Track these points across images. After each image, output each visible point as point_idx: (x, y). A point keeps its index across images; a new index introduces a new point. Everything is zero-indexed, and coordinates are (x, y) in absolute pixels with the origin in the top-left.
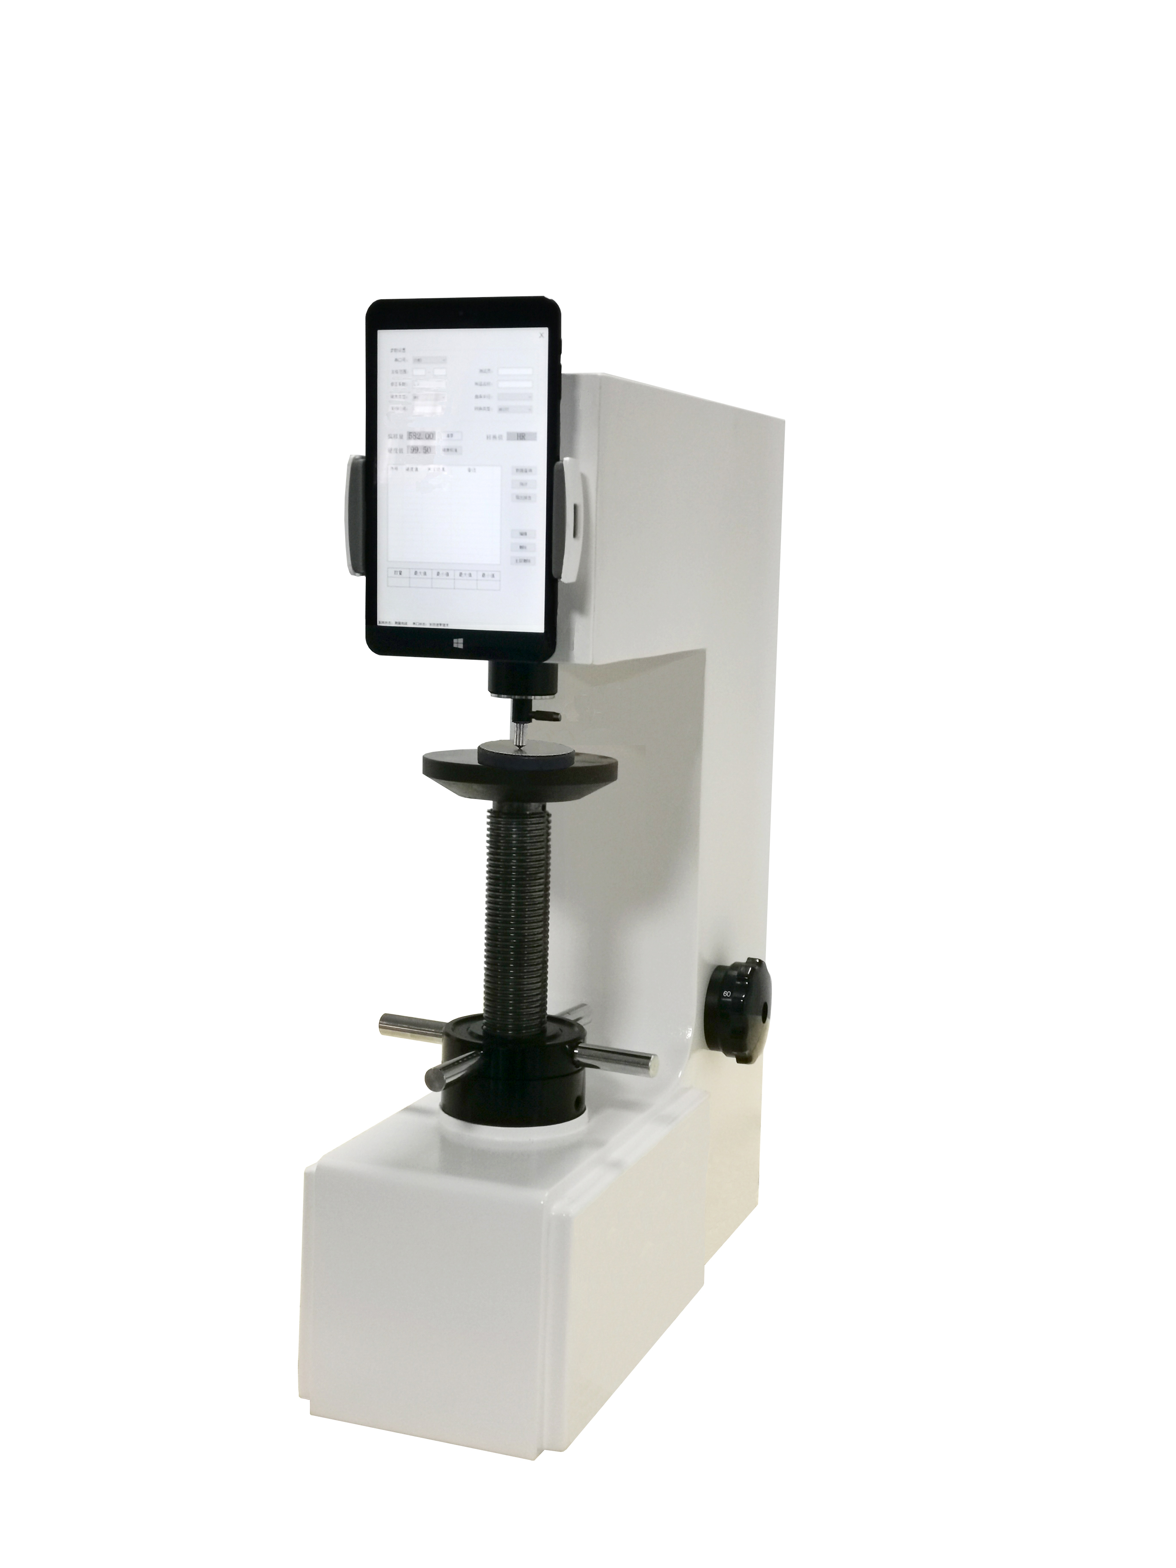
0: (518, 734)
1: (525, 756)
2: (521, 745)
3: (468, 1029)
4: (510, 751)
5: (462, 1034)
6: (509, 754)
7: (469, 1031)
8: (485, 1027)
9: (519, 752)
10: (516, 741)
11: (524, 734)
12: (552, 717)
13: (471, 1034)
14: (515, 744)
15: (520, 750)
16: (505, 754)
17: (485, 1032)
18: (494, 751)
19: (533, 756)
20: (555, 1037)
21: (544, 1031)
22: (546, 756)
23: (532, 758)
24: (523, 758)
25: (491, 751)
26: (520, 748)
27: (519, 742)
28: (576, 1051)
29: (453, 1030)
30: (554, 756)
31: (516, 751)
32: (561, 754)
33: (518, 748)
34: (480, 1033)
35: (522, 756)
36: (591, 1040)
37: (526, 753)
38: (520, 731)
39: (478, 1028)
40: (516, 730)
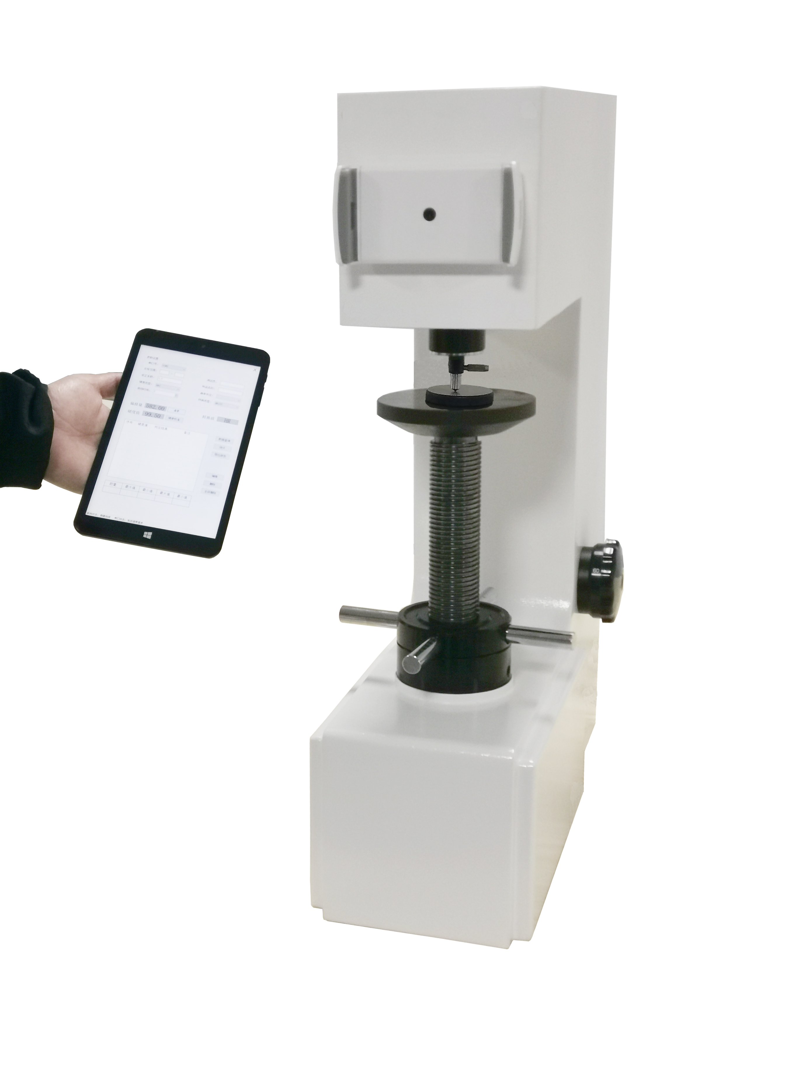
0: (454, 381)
1: (459, 396)
2: (456, 389)
3: (417, 615)
4: (449, 393)
5: (413, 621)
6: (448, 395)
7: (417, 618)
8: (430, 614)
9: (455, 394)
10: (453, 386)
11: (458, 381)
12: (482, 368)
13: (420, 620)
14: (452, 388)
15: (455, 392)
16: (445, 395)
17: (430, 619)
18: (438, 393)
19: (465, 396)
20: (486, 622)
21: (478, 617)
22: (473, 396)
23: (464, 398)
24: (458, 397)
25: (435, 393)
26: (455, 391)
27: (455, 387)
28: (507, 632)
29: (405, 616)
30: (479, 396)
31: (452, 393)
32: (484, 394)
33: (454, 391)
34: (426, 619)
35: (457, 396)
36: (515, 622)
37: (459, 394)
38: (455, 379)
39: (425, 614)
40: (452, 378)
